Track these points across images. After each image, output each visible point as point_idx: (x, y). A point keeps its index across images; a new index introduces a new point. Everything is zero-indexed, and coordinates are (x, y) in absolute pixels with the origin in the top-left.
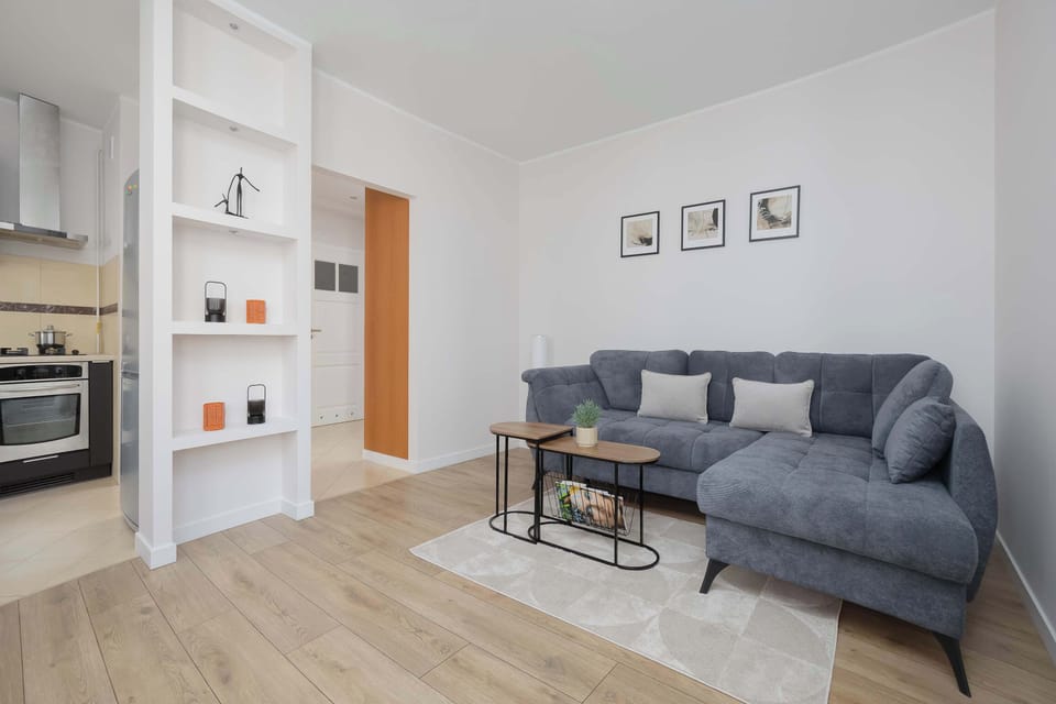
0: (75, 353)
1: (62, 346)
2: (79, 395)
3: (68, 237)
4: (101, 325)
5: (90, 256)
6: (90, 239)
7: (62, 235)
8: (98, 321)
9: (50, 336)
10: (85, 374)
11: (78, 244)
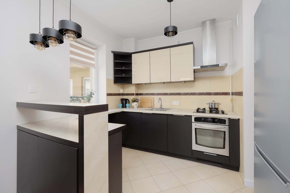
0: (223, 113)
1: (217, 109)
2: (225, 132)
3: (220, 66)
4: (232, 100)
5: (228, 72)
6: (228, 65)
7: (218, 65)
8: (231, 98)
9: (213, 105)
10: (227, 123)
11: (223, 68)
